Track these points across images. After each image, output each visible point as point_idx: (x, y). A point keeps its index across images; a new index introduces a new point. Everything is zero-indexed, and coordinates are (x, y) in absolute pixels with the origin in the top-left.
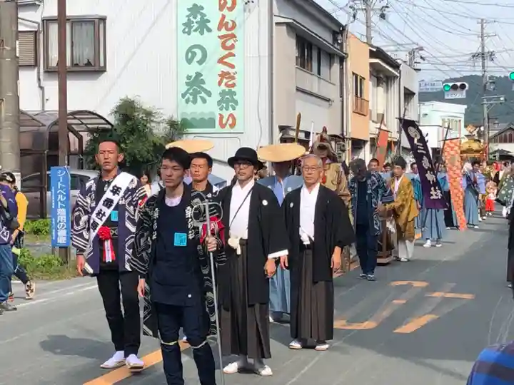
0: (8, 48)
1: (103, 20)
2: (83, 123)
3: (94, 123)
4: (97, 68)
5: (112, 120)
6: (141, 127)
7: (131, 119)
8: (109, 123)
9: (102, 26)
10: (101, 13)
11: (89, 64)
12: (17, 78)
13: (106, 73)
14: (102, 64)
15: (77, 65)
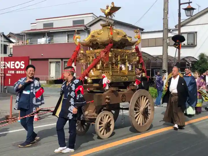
0: (165, 41)
1: (196, 32)
2: (190, 60)
3: (193, 60)
4: (194, 45)
5: (198, 59)
6: (206, 61)
7: (203, 59)
8: (197, 60)
9: (196, 34)
10: (196, 31)
11: (192, 44)
12: (168, 48)
13: (196, 47)
14: (196, 44)
15: (189, 45)
